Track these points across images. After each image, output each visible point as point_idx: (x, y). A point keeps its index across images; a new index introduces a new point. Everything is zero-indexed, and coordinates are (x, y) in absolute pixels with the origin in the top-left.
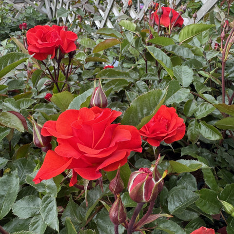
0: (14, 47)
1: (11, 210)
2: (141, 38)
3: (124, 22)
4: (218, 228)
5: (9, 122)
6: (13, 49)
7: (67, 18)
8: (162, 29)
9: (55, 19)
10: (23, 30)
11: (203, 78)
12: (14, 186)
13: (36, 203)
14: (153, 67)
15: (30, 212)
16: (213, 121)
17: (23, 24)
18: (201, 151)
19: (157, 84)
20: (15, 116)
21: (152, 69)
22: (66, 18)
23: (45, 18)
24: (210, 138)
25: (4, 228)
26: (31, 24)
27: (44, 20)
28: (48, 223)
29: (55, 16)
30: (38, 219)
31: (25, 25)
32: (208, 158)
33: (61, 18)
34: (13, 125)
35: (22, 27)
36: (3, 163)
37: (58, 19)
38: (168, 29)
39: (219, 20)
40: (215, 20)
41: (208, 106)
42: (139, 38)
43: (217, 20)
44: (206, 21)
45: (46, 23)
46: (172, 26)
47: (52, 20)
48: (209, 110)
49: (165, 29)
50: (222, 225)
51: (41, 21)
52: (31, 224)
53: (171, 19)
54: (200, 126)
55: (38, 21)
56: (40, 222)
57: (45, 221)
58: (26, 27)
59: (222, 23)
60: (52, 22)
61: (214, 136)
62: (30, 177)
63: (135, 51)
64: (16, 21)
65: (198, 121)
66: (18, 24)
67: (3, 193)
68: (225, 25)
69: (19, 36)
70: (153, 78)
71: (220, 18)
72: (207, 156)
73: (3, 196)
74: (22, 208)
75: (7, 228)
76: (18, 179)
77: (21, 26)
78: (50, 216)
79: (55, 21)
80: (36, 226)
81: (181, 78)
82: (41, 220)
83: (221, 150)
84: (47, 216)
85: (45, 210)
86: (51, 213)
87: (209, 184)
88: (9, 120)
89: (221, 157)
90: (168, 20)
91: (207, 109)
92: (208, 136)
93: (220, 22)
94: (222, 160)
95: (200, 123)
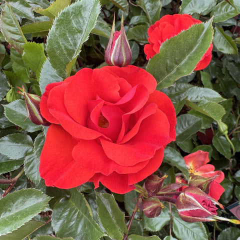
30: (32, 158)
56: (35, 162)
61: (228, 49)
80: (31, 166)
82: (36, 160)
92: (220, 47)
94: (225, 72)
95: (216, 28)
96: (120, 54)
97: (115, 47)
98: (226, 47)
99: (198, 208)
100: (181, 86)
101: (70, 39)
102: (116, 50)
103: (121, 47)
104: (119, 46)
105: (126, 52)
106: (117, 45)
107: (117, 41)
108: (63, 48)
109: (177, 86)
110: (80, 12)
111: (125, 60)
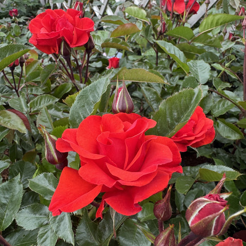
0: (4, 36)
1: (15, 220)
2: (152, 26)
3: (131, 9)
4: (234, 232)
5: (9, 122)
6: (3, 38)
7: (62, 4)
8: (174, 16)
9: (48, 5)
10: (13, 17)
11: (216, 72)
12: (17, 193)
13: (43, 211)
14: (164, 59)
15: (37, 222)
16: (229, 119)
17: (13, 10)
18: (217, 151)
19: (168, 78)
20: (15, 114)
21: (163, 61)
22: (60, 4)
23: (38, 4)
24: (229, 137)
25: (7, 240)
26: (22, 10)
27: (36, 6)
28: (60, 235)
29: (48, 2)
30: (47, 230)
31: (16, 12)
32: (224, 158)
33: (55, 4)
34: (13, 126)
35: (13, 14)
36: (4, 167)
37: (52, 5)
38: (182, 17)
39: (234, 7)
40: (229, 7)
41: (226, 103)
42: (150, 26)
43: (231, 7)
44: (218, 9)
45: (38, 9)
46: (187, 13)
47: (46, 6)
48: (228, 107)
49: (178, 16)
50: (239, 229)
51: (33, 7)
52: (39, 237)
53: (186, 4)
54: (218, 124)
55: (30, 6)
56: (49, 233)
57: (56, 232)
58: (17, 14)
59: (237, 11)
60: (45, 8)
61: (234, 136)
62: (34, 183)
63: (142, 40)
64: (5, 7)
65: (216, 119)
66: (8, 11)
67: (4, 201)
68: (241, 13)
69: (9, 24)
70: (164, 71)
71: (235, 4)
72: (224, 157)
73: (5, 204)
74: (27, 217)
75: (11, 239)
76: (22, 186)
77: (11, 12)
78: (62, 227)
79: (49, 7)
80: (44, 237)
81: (197, 74)
82: (50, 231)
83: (239, 150)
84: (58, 227)
85: (55, 220)
86: (62, 223)
87: (228, 188)
88: (8, 120)
89: (240, 158)
90: (184, 5)
91: (226, 106)
92: (227, 135)
93: (235, 9)
94: (240, 162)
95: (218, 121)
96: (123, 102)
97: (119, 98)
98: (232, 134)
99: (205, 204)
100: (195, 169)
101: (87, 110)
102: (120, 100)
103: (124, 96)
104: (122, 96)
105: (128, 100)
106: (121, 97)
107: (120, 94)
108: (82, 117)
109: (191, 170)
110: (95, 89)
111: (127, 107)
